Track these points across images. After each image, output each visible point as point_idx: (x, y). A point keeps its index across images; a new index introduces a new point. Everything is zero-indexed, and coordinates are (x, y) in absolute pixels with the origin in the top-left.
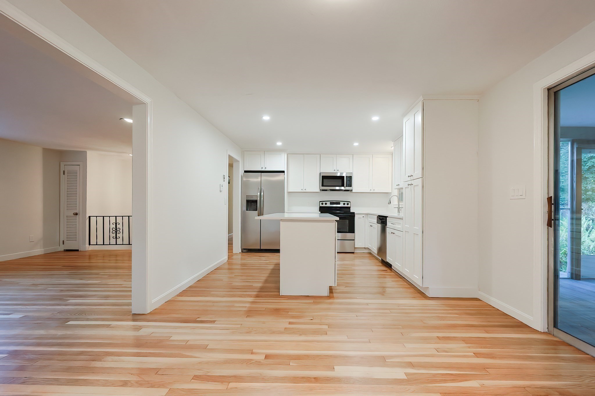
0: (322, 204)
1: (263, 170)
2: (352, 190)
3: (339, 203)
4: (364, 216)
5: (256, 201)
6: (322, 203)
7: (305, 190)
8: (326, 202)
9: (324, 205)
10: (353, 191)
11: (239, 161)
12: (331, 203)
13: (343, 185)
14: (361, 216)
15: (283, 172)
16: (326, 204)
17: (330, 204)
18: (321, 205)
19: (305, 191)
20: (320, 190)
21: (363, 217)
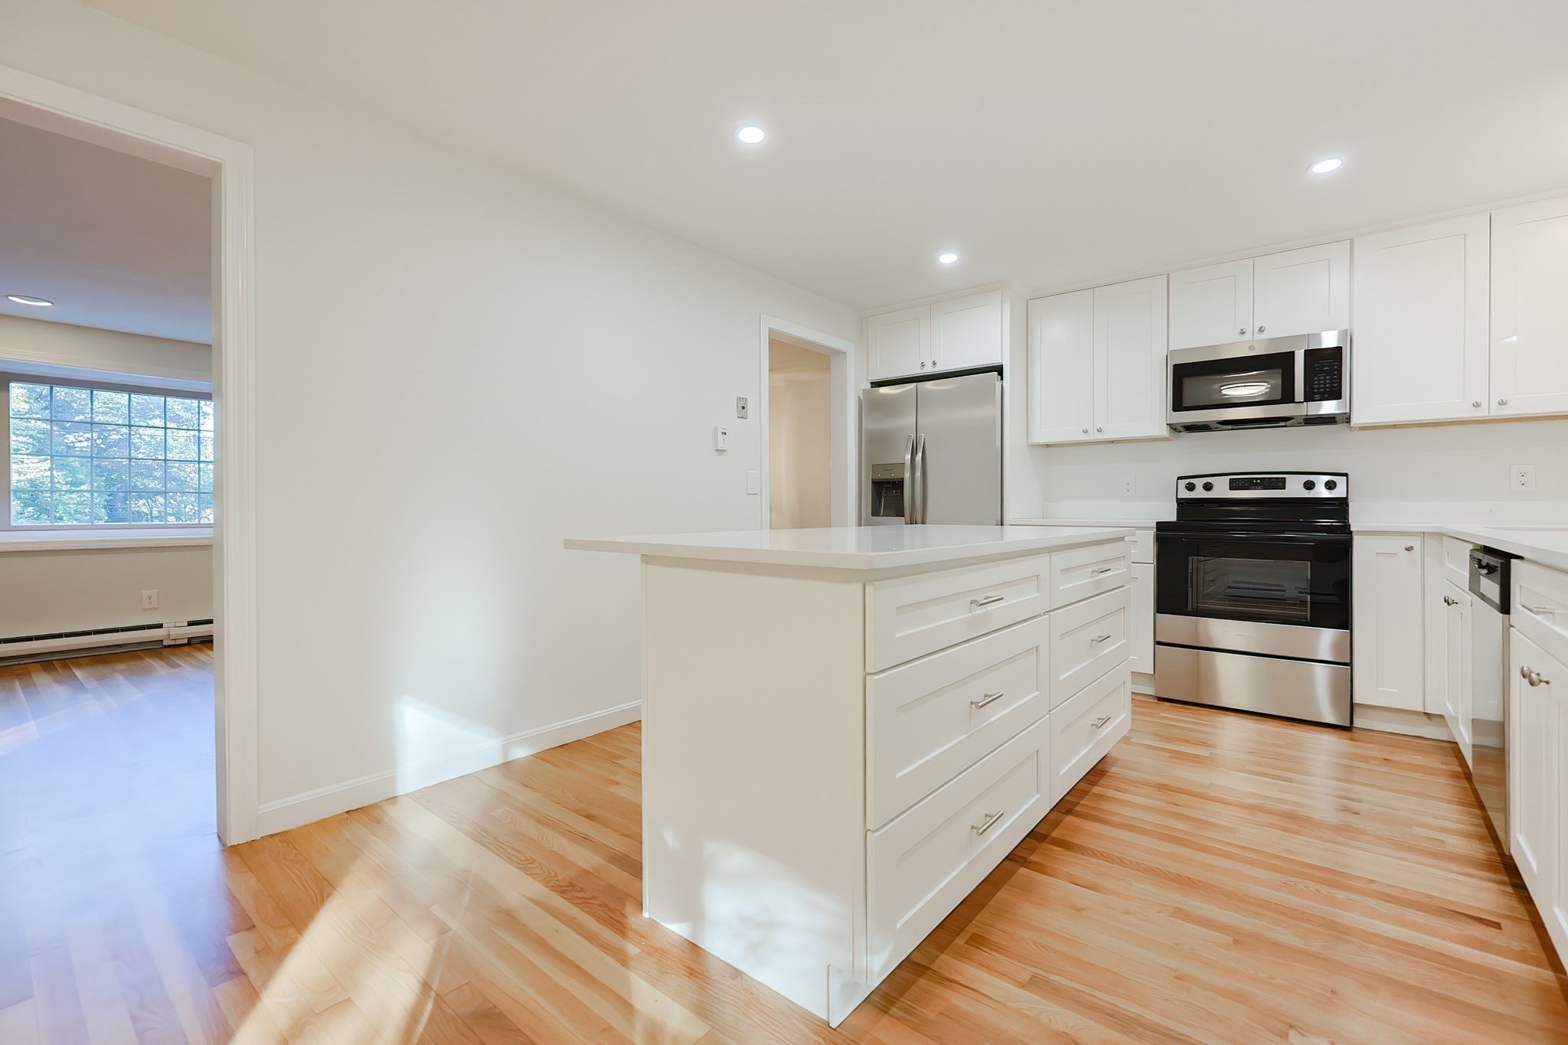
0: (1191, 487)
1: (929, 370)
2: (1347, 418)
3: (1280, 484)
4: (1415, 542)
5: (899, 485)
6: (1189, 484)
7: (1100, 430)
8: (1209, 480)
9: (1199, 493)
10: (1356, 420)
11: (841, 353)
12: (1234, 485)
13: (1287, 397)
14: (1397, 545)
15: (999, 370)
16: (1208, 487)
17: (1231, 488)
18: (1185, 494)
19: (1099, 437)
20: (1173, 427)
21: (1409, 549)
